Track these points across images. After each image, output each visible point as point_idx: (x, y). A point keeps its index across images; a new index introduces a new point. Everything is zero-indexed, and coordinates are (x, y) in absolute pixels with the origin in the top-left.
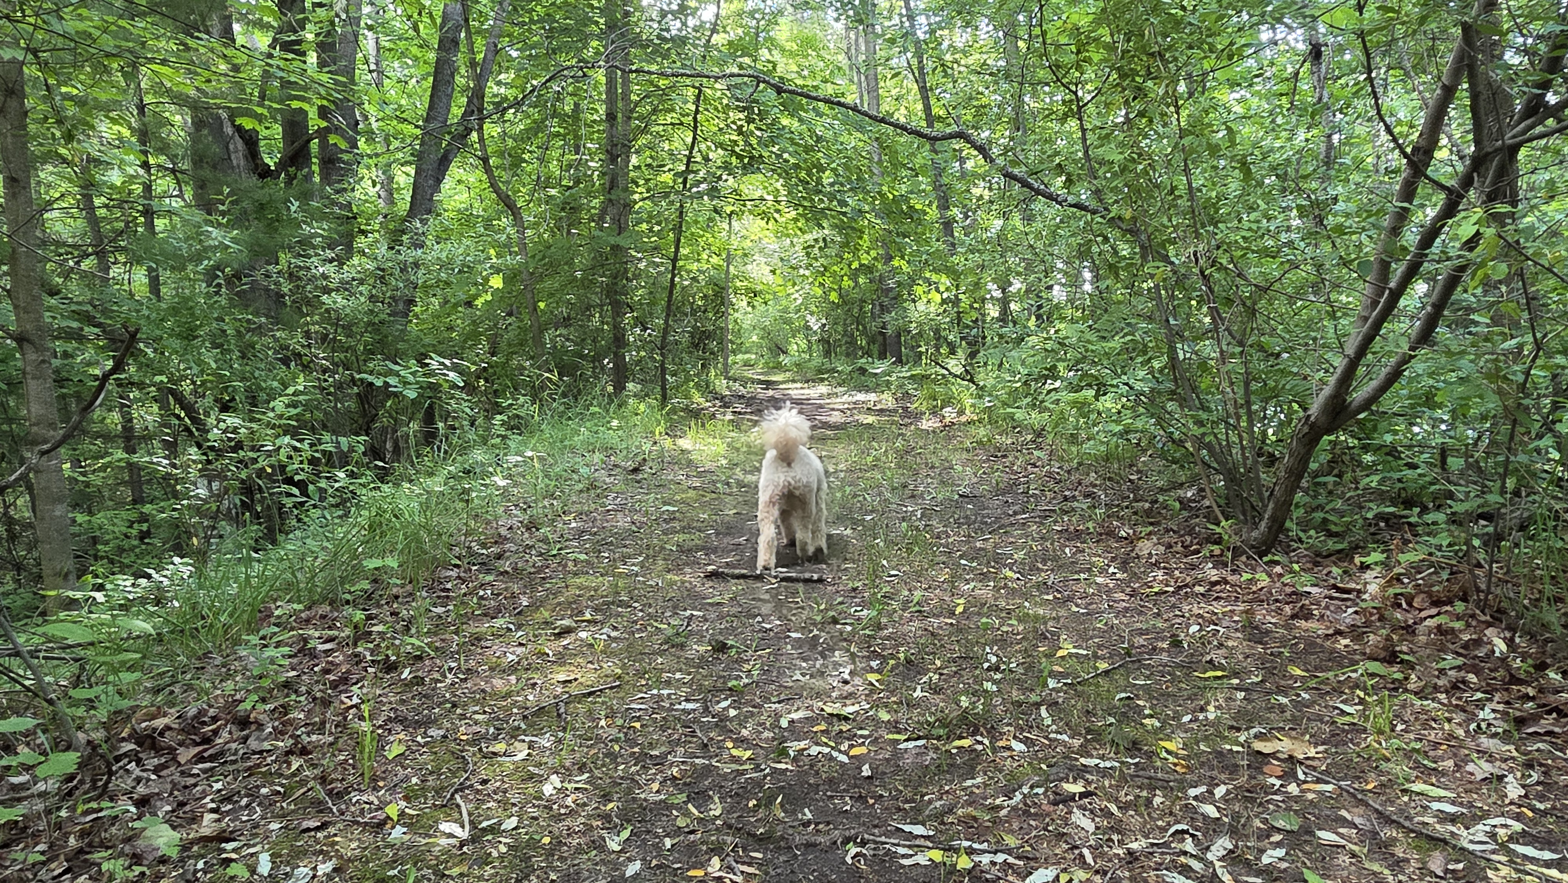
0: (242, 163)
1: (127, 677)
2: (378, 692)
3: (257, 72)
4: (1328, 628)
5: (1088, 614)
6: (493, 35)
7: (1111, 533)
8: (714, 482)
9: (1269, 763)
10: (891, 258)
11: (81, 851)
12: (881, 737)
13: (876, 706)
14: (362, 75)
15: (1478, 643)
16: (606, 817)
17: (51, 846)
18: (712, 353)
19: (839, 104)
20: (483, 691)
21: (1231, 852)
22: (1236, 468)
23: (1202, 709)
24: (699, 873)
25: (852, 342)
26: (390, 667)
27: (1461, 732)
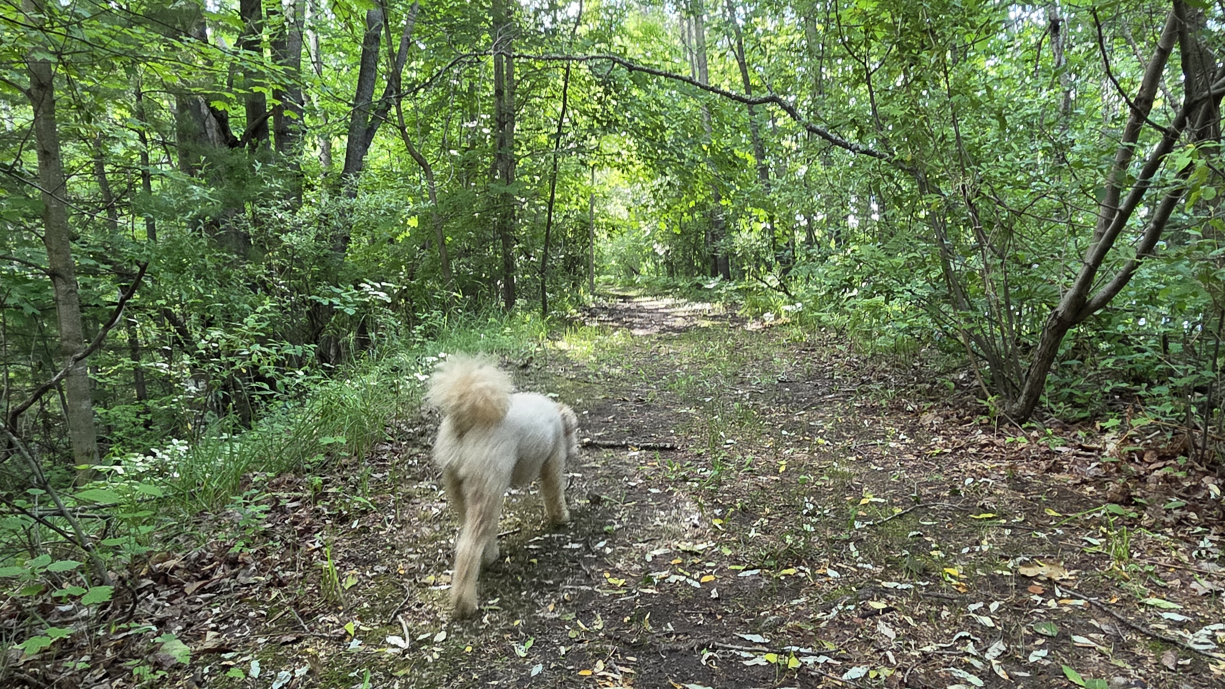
0: (216, 135)
1: (144, 529)
2: (335, 538)
3: (225, 67)
4: (1076, 479)
5: (884, 471)
6: (407, 31)
7: (900, 408)
8: (586, 375)
9: (1032, 584)
10: (719, 198)
11: (115, 661)
12: (725, 567)
13: (719, 544)
14: (307, 64)
15: (1197, 488)
16: (514, 631)
17: (93, 657)
18: (580, 275)
19: (677, 77)
20: (415, 537)
21: (1004, 653)
22: (999, 355)
23: (978, 543)
24: (588, 673)
25: (691, 264)
26: (343, 519)
27: (1185, 558)
